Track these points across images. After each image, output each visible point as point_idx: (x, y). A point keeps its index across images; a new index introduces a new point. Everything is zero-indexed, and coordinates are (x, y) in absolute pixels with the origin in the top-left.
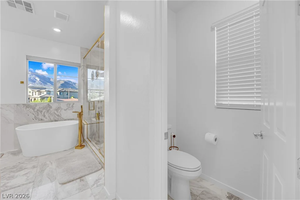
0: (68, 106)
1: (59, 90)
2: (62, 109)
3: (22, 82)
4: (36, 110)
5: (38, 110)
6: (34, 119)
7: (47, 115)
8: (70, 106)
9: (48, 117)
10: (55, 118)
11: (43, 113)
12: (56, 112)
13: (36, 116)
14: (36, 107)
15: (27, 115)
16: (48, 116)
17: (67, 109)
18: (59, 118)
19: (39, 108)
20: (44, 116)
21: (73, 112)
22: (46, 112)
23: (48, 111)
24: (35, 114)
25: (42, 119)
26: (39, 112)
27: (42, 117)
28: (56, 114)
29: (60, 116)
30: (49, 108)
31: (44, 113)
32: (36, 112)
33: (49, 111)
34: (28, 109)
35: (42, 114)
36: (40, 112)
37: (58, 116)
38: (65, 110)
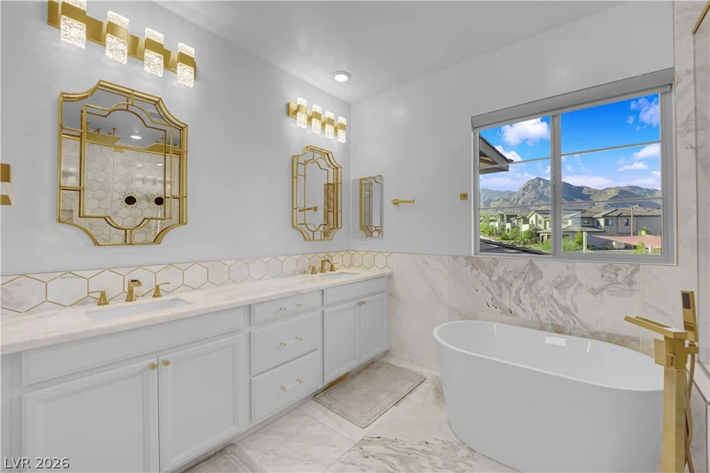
0: (606, 275)
1: (603, 214)
2: (581, 285)
3: (464, 196)
4: (495, 278)
5: (500, 280)
6: (491, 306)
7: (526, 302)
8: (617, 275)
9: (530, 309)
10: (554, 317)
11: (514, 290)
12: (556, 294)
13: (496, 297)
14: (496, 270)
15: (474, 289)
16: (528, 305)
17: (602, 289)
18: (571, 321)
19: (505, 271)
20: (518, 301)
21: (627, 319)
22: (523, 289)
23: (529, 287)
24: (492, 290)
25: (512, 310)
26: (502, 284)
27: (513, 303)
28: (556, 302)
29: (574, 312)
30: (533, 275)
31: (518, 292)
32: (495, 285)
33: (534, 287)
34: (475, 272)
35: (511, 293)
36: (505, 284)
37: (566, 310)
38: (594, 292)
